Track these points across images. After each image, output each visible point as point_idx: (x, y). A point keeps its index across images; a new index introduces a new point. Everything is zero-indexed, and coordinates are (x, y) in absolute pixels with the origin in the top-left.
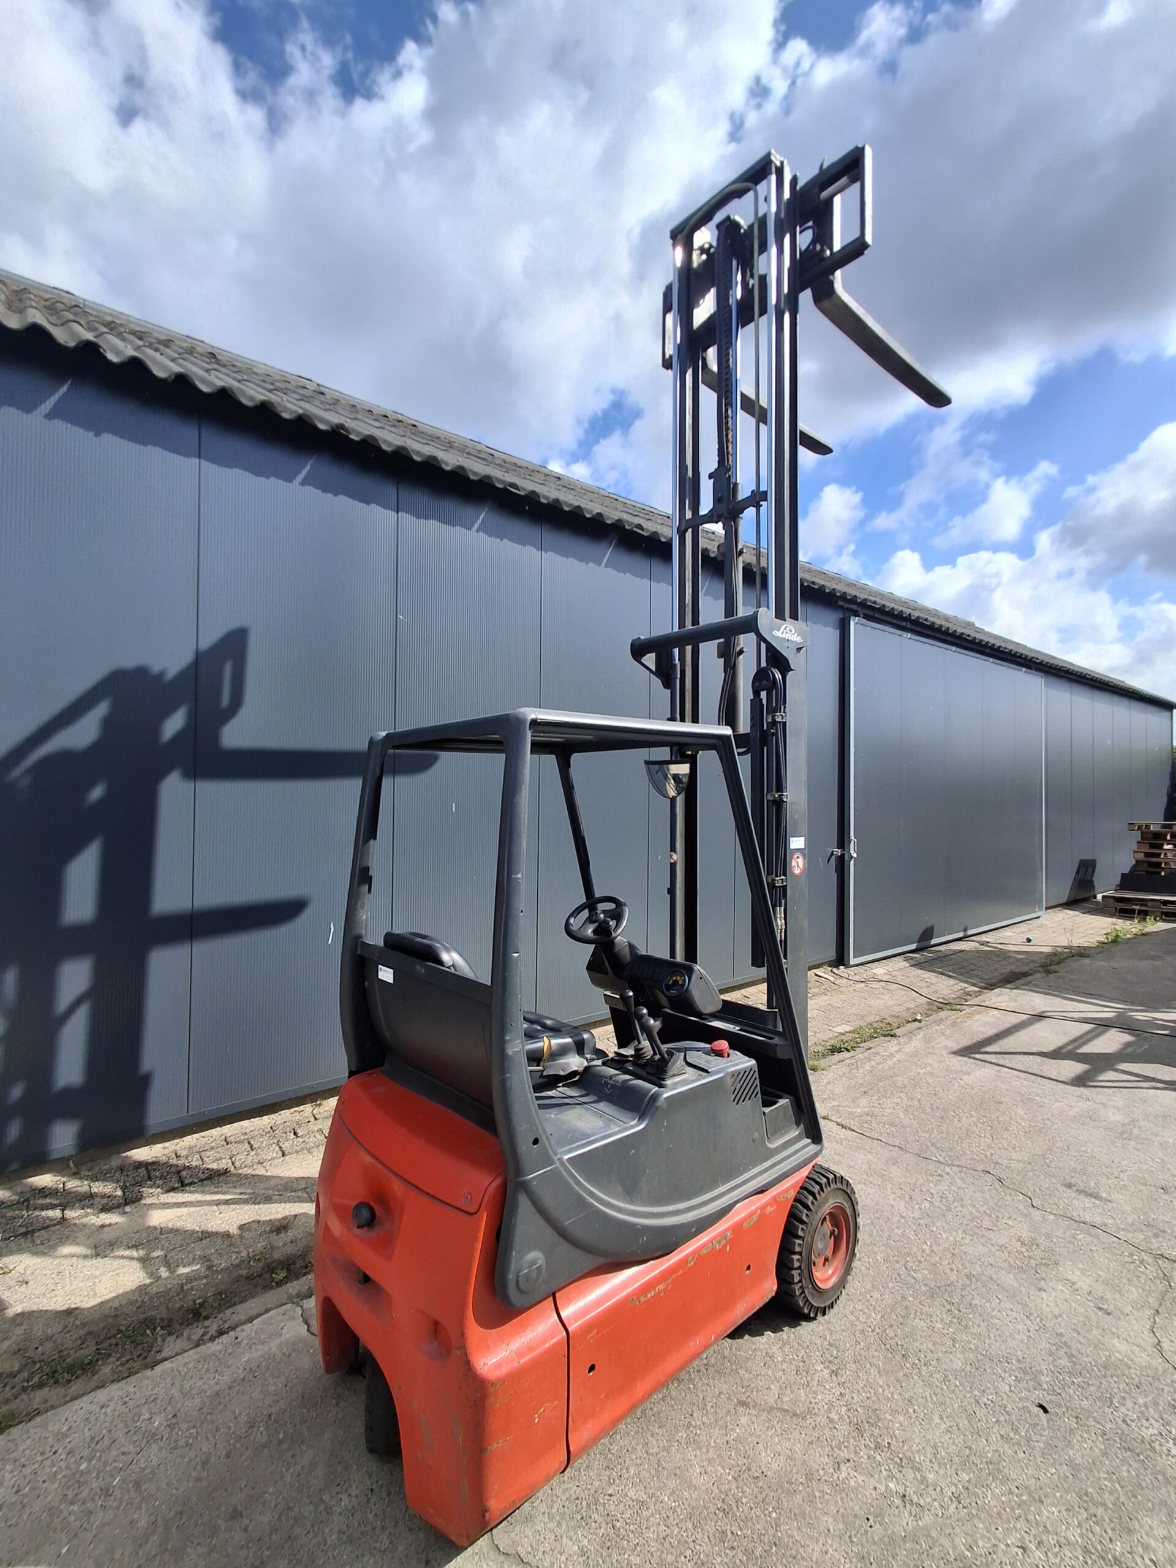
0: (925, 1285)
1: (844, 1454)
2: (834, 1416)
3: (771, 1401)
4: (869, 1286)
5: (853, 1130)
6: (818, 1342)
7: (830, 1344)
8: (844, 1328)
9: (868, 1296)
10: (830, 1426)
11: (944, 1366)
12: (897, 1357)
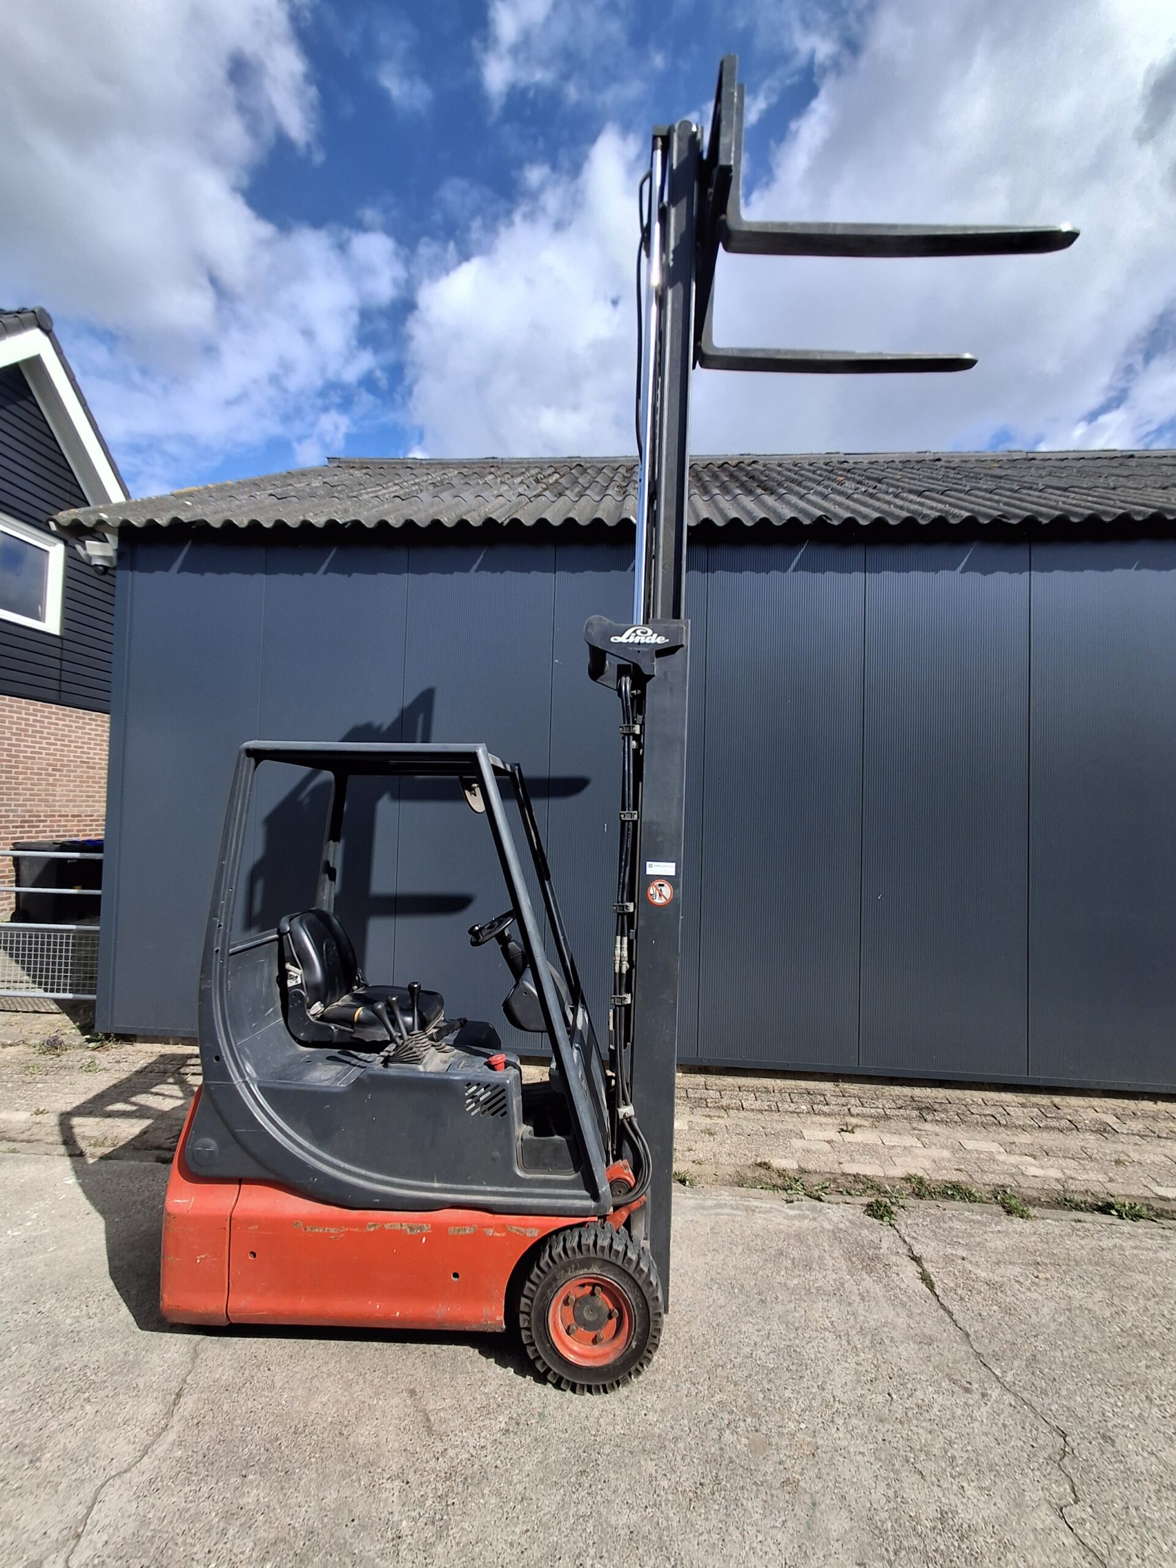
0: (721, 1449)
1: (412, 1478)
2: (451, 1453)
3: (431, 1407)
4: (659, 1406)
5: (931, 1286)
6: (535, 1405)
7: (540, 1414)
8: (575, 1413)
9: (644, 1412)
10: (437, 1455)
11: (604, 1511)
12: (576, 1467)
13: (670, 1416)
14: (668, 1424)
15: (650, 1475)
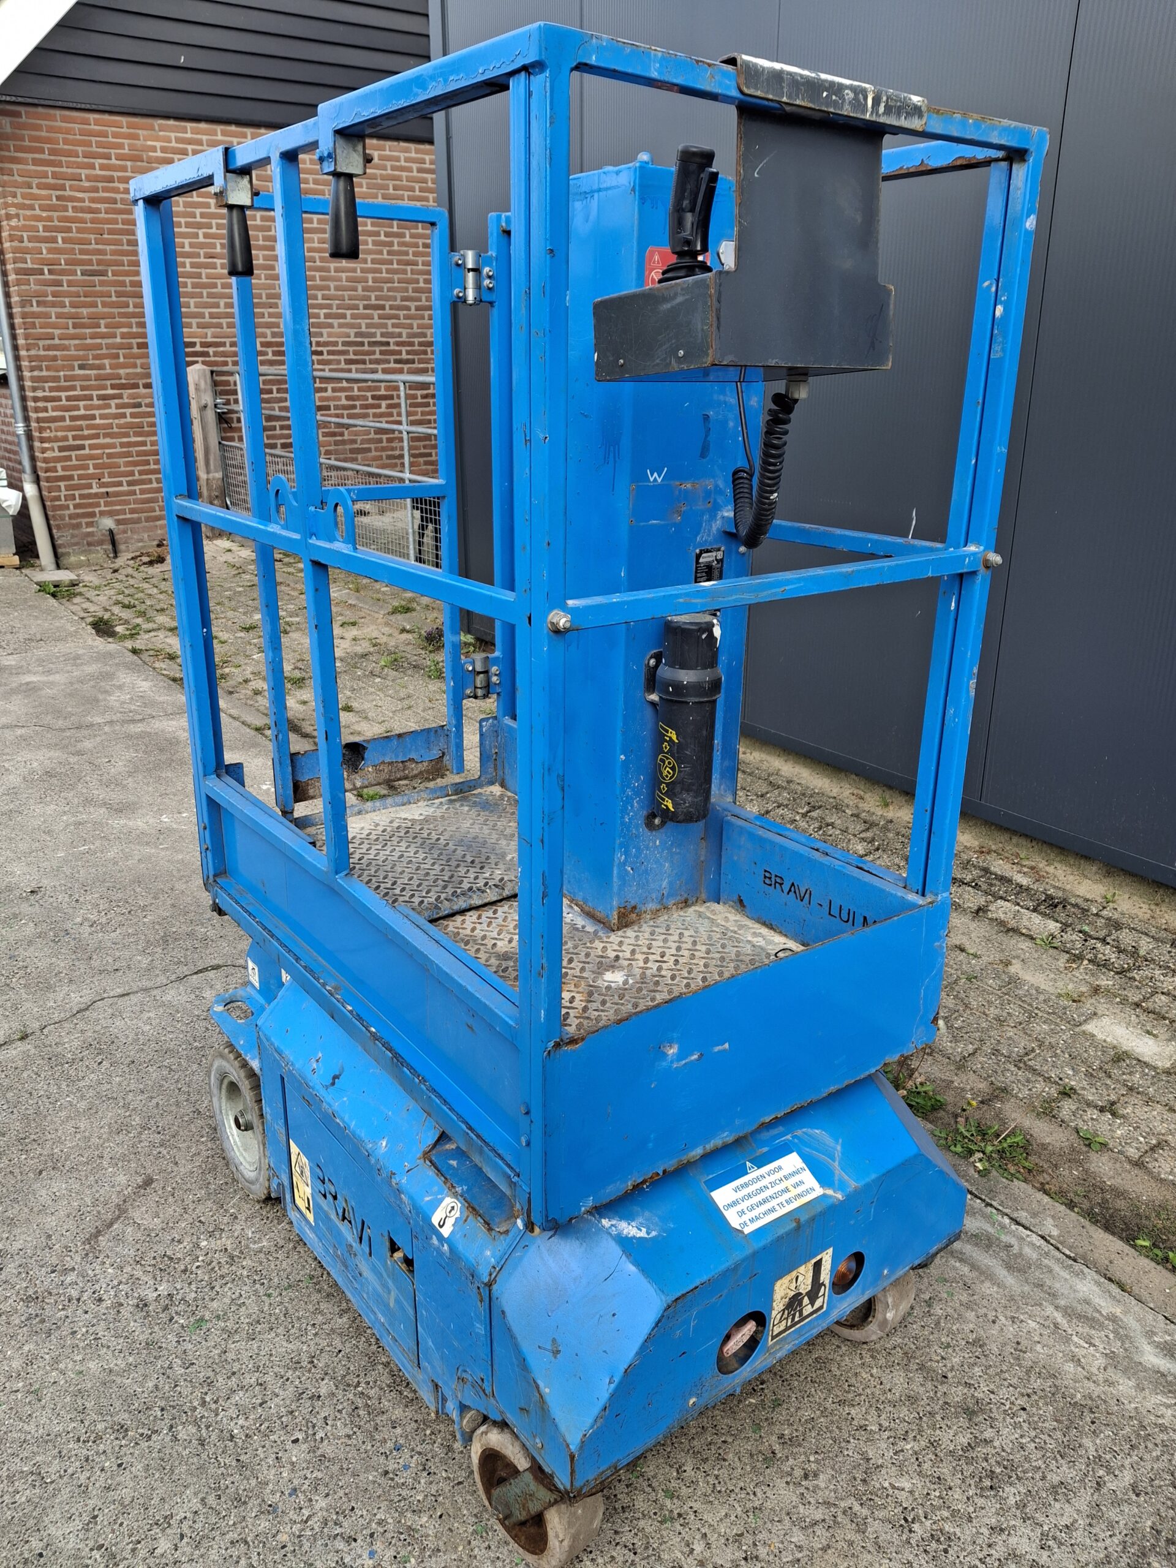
13: (316, 1474)
14: (296, 1482)
15: (168, 1518)
